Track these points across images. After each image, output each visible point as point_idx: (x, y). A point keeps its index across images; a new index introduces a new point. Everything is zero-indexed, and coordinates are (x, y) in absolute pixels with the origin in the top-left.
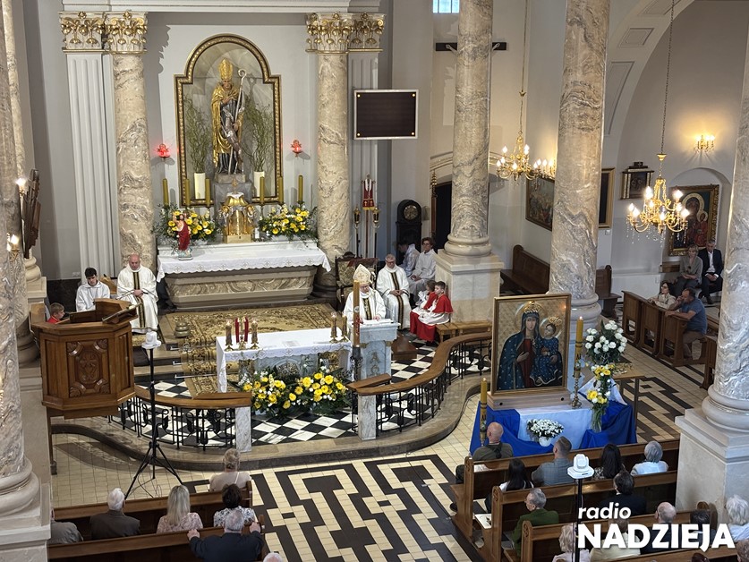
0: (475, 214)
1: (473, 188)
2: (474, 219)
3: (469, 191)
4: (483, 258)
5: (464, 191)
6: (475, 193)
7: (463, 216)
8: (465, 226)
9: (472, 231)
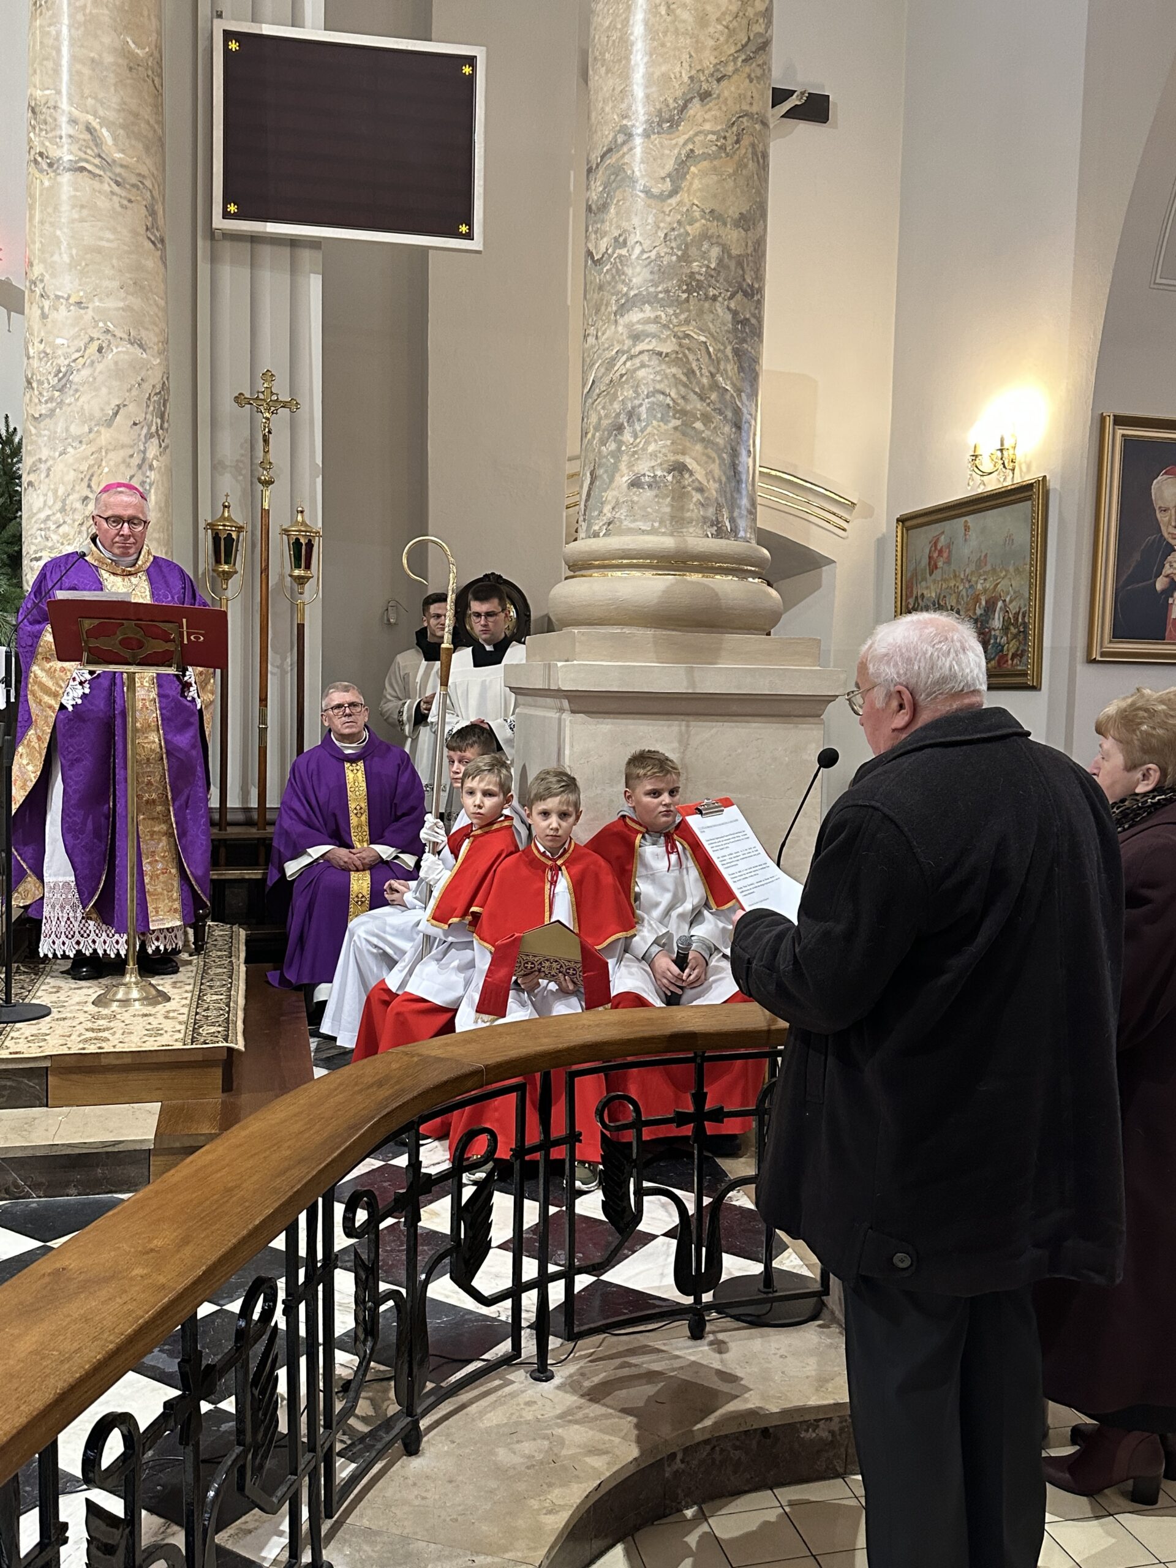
0: (696, 405)
1: (685, 258)
2: (686, 429)
3: (662, 272)
4: (732, 640)
5: (638, 277)
6: (692, 285)
7: (631, 415)
8: (643, 467)
9: (680, 495)
